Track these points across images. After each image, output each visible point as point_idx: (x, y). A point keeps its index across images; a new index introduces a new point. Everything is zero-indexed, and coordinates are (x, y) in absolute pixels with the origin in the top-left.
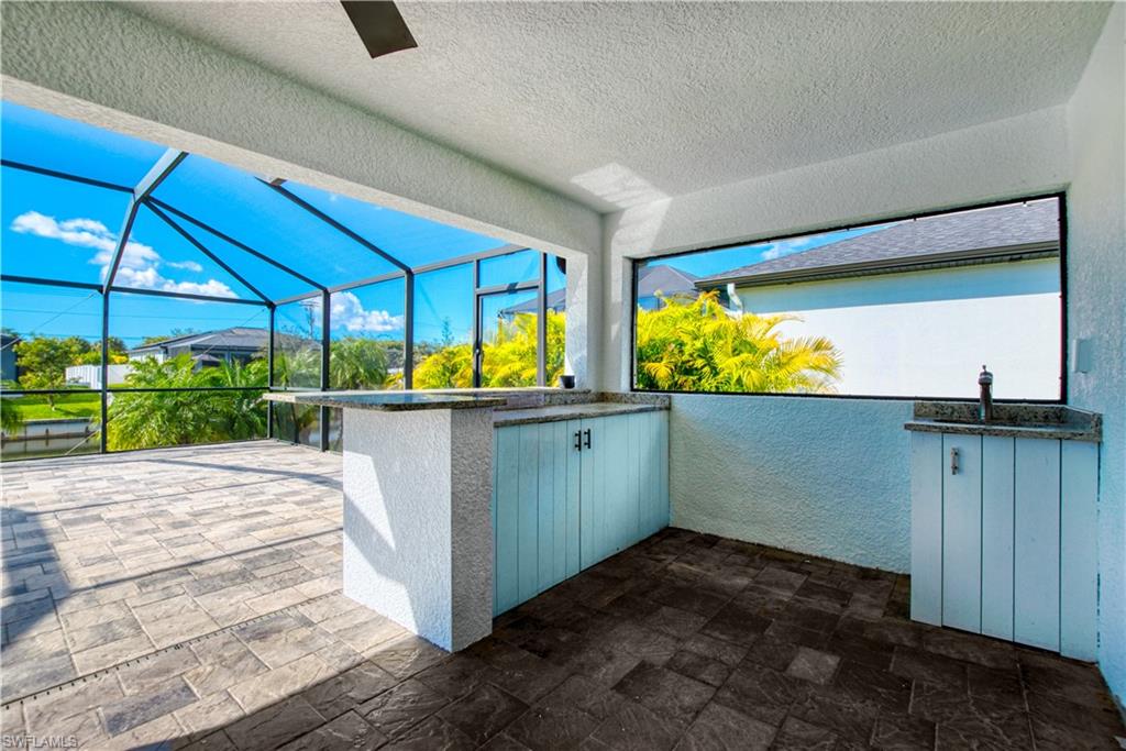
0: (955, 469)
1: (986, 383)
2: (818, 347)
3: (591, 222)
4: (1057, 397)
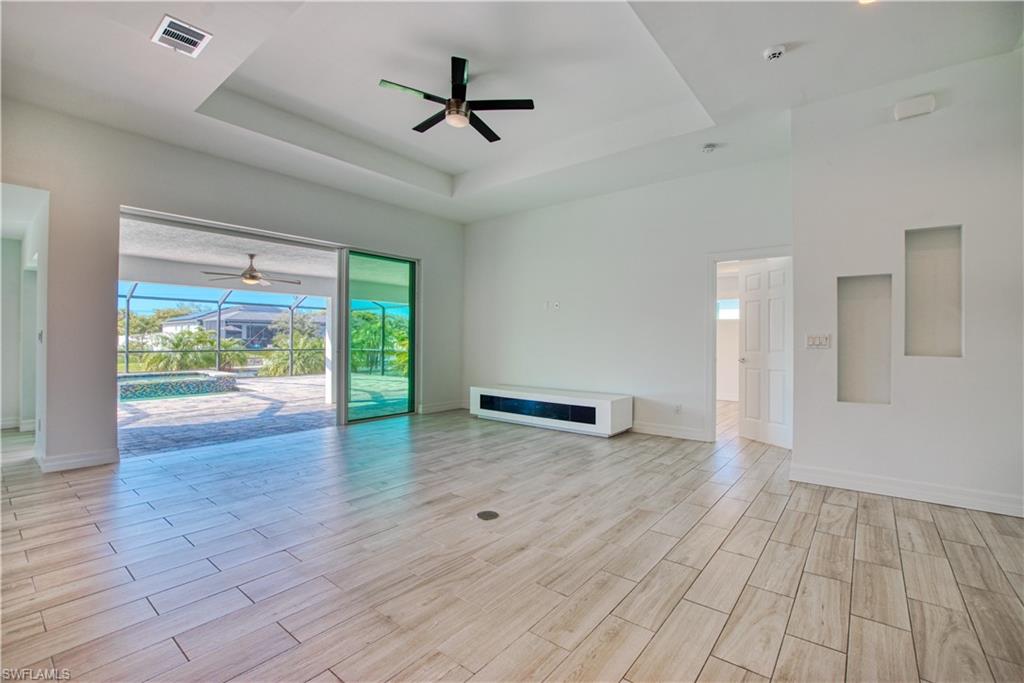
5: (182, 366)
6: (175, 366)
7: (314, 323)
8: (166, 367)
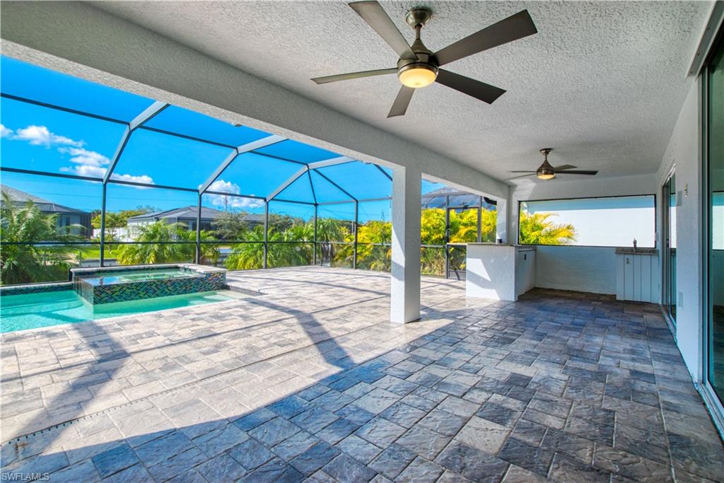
0: (628, 263)
1: (635, 242)
2: (568, 228)
3: (506, 189)
4: (654, 246)
5: (159, 259)
6: (152, 258)
7: (246, 221)
8: (142, 260)
